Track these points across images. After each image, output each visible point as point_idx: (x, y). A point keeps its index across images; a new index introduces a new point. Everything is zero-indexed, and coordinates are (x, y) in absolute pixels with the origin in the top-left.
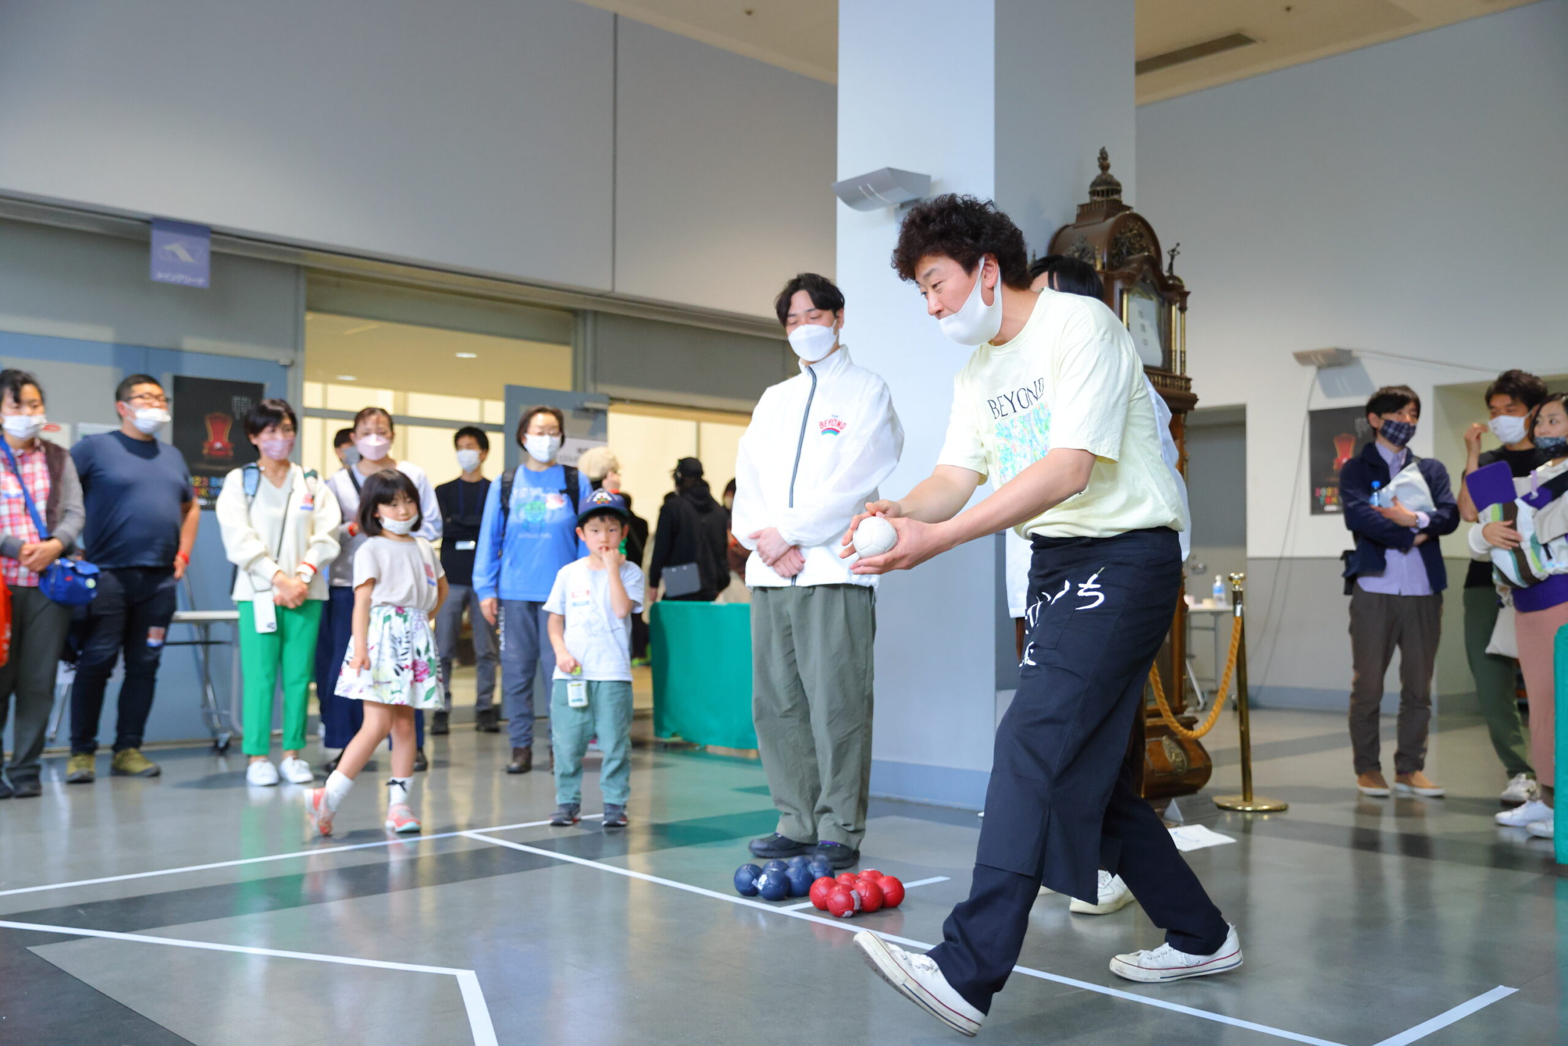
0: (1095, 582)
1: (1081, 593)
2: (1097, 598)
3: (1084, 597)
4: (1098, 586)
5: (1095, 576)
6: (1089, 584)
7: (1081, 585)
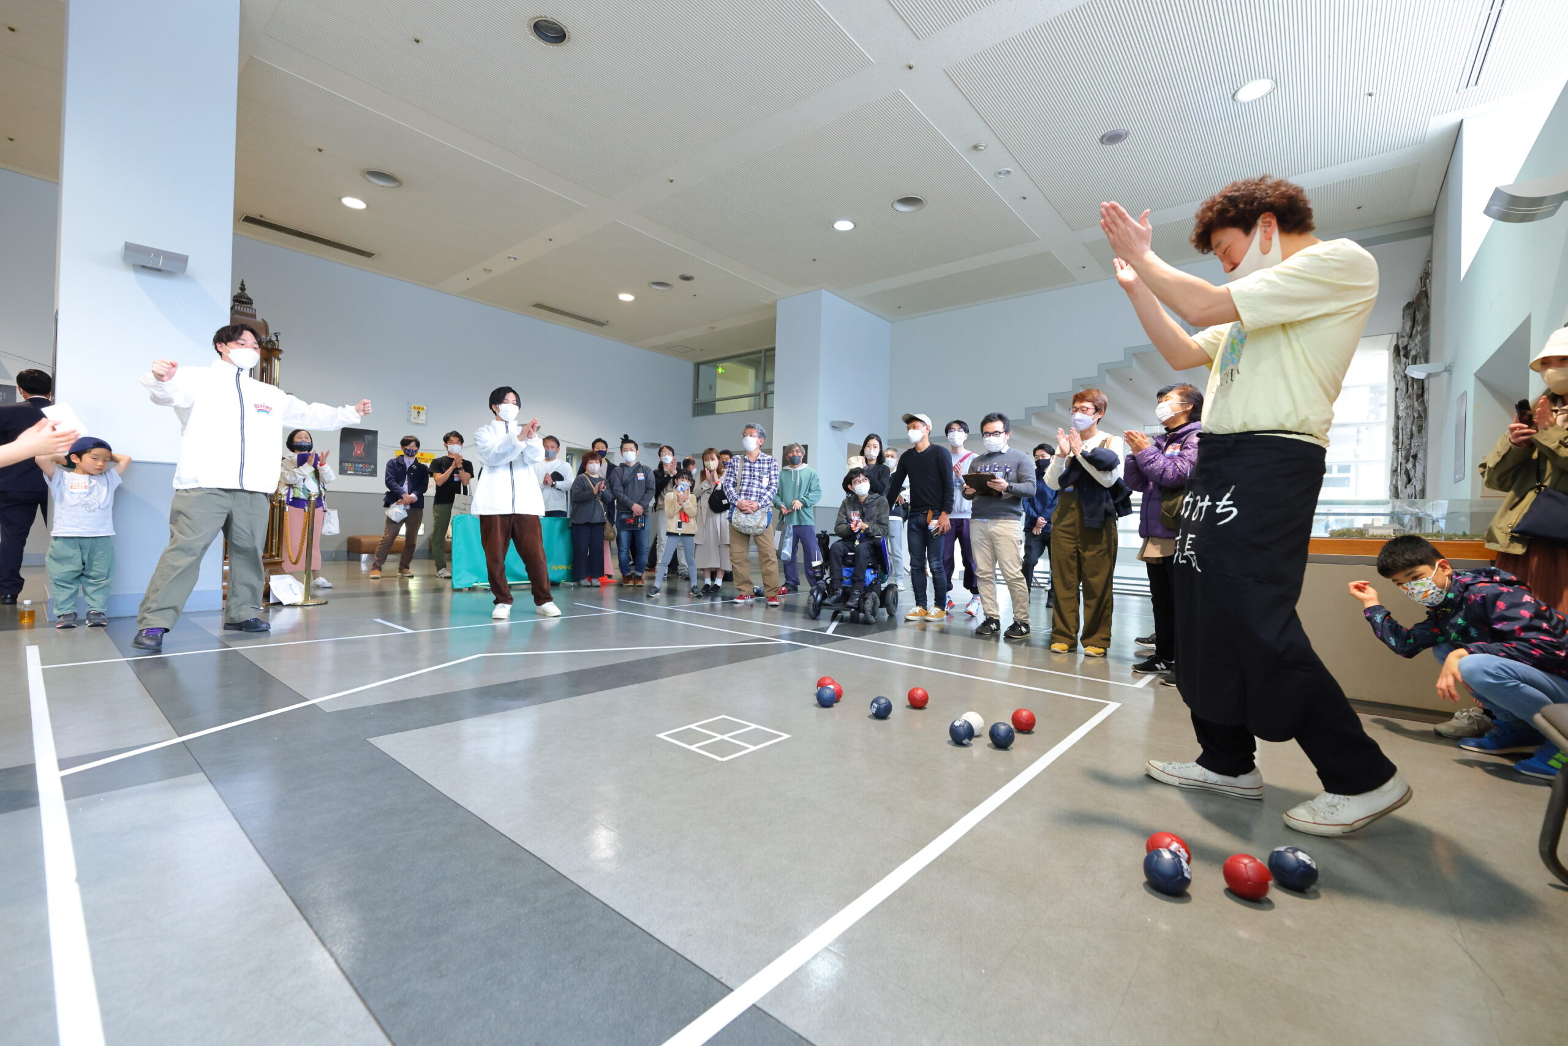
0: (1228, 500)
1: (1219, 511)
2: (1231, 512)
3: (1222, 513)
4: (1231, 502)
5: (1228, 495)
6: (1224, 502)
7: (1218, 503)
